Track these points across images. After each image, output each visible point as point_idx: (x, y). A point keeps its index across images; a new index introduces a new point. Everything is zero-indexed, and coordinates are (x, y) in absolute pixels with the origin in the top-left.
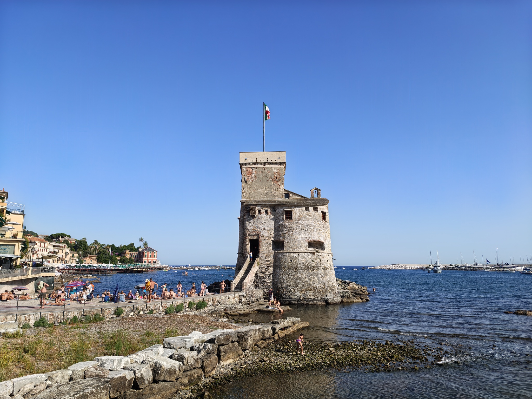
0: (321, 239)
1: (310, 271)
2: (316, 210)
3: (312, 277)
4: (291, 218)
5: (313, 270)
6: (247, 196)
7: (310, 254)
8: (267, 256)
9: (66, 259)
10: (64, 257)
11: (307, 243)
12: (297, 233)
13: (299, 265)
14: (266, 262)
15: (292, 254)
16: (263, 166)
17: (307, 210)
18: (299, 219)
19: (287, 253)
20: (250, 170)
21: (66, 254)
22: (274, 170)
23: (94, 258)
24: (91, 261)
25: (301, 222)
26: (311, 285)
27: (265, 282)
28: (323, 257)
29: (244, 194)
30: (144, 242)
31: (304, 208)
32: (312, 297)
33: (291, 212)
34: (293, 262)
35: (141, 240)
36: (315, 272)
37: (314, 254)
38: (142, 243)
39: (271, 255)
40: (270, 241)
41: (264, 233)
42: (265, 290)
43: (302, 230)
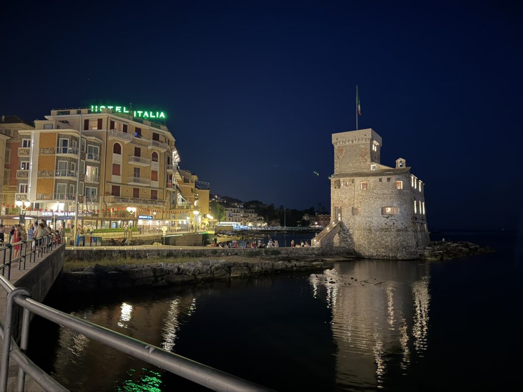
0: (395, 205)
1: (383, 232)
2: (390, 180)
3: (384, 237)
4: (367, 188)
5: (386, 231)
7: (383, 218)
8: (348, 220)
11: (381, 209)
12: (372, 201)
13: (373, 228)
14: (348, 225)
15: (367, 218)
16: (351, 143)
17: (381, 180)
18: (373, 189)
20: (341, 148)
25: (375, 191)
26: (383, 244)
28: (397, 221)
29: (336, 169)
31: (378, 179)
32: (384, 254)
34: (367, 225)
36: (387, 233)
37: (387, 218)
39: (352, 219)
40: (351, 208)
41: (346, 201)
42: (347, 247)
43: (376, 198)
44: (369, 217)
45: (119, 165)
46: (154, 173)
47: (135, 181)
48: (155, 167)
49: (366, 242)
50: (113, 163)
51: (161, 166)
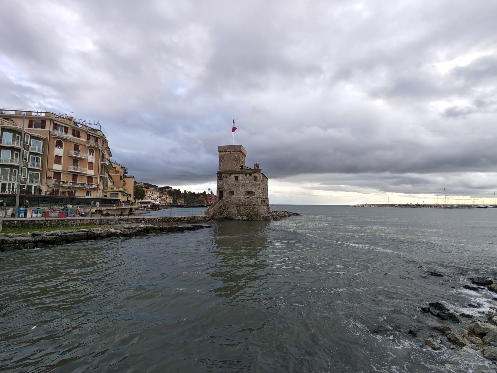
0: (253, 190)
1: (246, 206)
2: (250, 175)
3: (247, 209)
4: (238, 180)
5: (248, 206)
6: (222, 169)
7: (246, 198)
8: (227, 199)
9: (166, 200)
10: (165, 199)
11: (245, 192)
12: (241, 188)
13: (240, 203)
14: (226, 202)
15: (237, 198)
16: (229, 153)
17: (246, 175)
18: (242, 180)
19: (235, 197)
20: (223, 155)
21: (166, 198)
22: (235, 155)
23: (183, 199)
24: (181, 201)
25: (242, 182)
26: (246, 213)
27: (225, 211)
28: (254, 199)
29: (220, 168)
30: (211, 190)
31: (244, 175)
32: (246, 218)
33: (238, 177)
34: (238, 201)
35: (209, 189)
37: (248, 197)
38: (210, 191)
39: (229, 198)
40: (228, 191)
41: (226, 188)
42: (225, 215)
43: (243, 186)
44: (238, 197)
45: (61, 157)
46: (91, 163)
47: (74, 169)
48: (91, 160)
49: (236, 212)
50: (55, 154)
51: (95, 159)
